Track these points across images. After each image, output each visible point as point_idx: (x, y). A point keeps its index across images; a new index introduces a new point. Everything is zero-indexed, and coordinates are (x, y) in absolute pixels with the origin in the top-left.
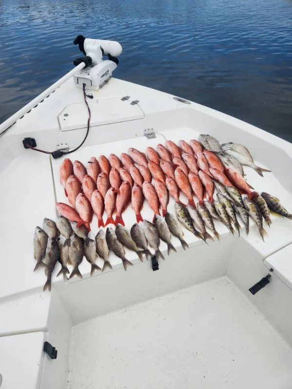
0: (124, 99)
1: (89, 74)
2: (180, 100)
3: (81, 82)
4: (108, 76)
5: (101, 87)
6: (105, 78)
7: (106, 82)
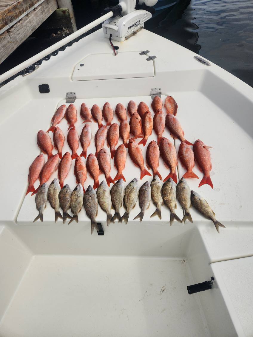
0: (143, 53)
1: (116, 25)
2: (199, 60)
3: (109, 33)
4: (139, 27)
5: (127, 38)
6: (134, 29)
7: (134, 33)
